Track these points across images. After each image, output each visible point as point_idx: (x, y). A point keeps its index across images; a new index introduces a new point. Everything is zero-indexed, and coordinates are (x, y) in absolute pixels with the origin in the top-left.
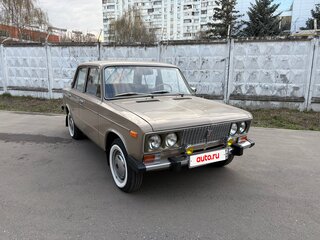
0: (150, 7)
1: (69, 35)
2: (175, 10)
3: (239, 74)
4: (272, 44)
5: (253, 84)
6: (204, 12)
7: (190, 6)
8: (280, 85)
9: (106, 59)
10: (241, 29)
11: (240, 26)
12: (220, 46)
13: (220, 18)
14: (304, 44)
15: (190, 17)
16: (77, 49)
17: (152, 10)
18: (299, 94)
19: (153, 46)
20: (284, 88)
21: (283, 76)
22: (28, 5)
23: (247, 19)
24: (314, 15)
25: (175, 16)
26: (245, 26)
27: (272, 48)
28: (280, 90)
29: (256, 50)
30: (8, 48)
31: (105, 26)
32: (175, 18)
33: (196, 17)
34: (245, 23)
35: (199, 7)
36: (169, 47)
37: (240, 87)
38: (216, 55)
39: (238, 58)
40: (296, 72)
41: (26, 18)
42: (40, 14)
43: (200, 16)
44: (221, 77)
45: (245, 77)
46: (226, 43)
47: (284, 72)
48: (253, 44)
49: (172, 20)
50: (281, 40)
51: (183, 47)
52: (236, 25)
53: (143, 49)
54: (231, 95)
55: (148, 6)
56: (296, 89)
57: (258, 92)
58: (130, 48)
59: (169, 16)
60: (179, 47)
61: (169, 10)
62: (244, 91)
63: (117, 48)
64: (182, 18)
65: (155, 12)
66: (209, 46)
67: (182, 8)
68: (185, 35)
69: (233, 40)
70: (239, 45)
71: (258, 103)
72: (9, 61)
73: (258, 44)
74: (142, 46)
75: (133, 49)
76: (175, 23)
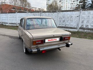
1: (37, 9)
3: (83, 21)
5: (88, 24)
9: (42, 16)
10: (89, 6)
12: (77, 12)
13: (81, 3)
15: (73, 3)
16: (35, 13)
19: (56, 12)
22: (26, 1)
23: (91, 3)
25: (68, 2)
26: (90, 5)
29: (90, 13)
30: (18, 13)
31: (47, 6)
34: (90, 4)
36: (60, 12)
37: (83, 25)
38: (75, 15)
39: (83, 16)
41: (25, 5)
42: (29, 4)
43: (76, 2)
44: (77, 22)
45: (85, 22)
46: (79, 11)
48: (89, 11)
51: (65, 12)
52: (87, 5)
53: (53, 13)
54: (80, 28)
57: (90, 27)
59: (66, 3)
60: (64, 12)
61: (66, 1)
62: (84, 27)
63: (46, 13)
64: (70, 3)
65: (62, 2)
68: (71, 8)
69: (81, 10)
70: (83, 11)
71: (89, 31)
72: (18, 17)
73: (90, 11)
74: (52, 12)
75: (50, 13)
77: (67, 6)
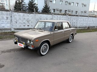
11: (26, 7)
39: (54, 18)
66: (48, 15)
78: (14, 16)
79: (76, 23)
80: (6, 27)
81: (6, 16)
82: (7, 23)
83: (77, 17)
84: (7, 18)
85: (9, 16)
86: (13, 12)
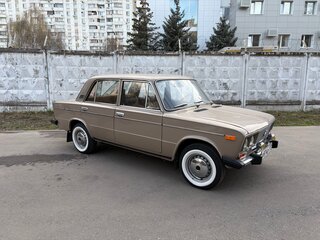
0: (50, 9)
2: (79, 14)
4: (215, 58)
6: (109, 20)
7: (95, 12)
8: (223, 91)
10: (158, 40)
11: (157, 37)
14: (238, 58)
15: (96, 23)
16: (16, 56)
17: (53, 12)
18: (237, 98)
19: (109, 55)
20: (225, 94)
21: (225, 84)
23: (162, 31)
24: (216, 32)
25: (80, 21)
27: (215, 61)
28: (223, 96)
29: (203, 62)
32: (80, 23)
33: (102, 24)
34: (161, 35)
35: (104, 14)
36: (126, 57)
38: (170, 66)
40: (234, 80)
43: (106, 23)
46: (179, 55)
47: (225, 81)
48: (201, 57)
49: (76, 25)
50: (221, 55)
51: (139, 58)
52: (154, 36)
53: (97, 58)
55: (47, 7)
56: (235, 94)
58: (82, 57)
59: (72, 20)
60: (135, 57)
61: (72, 14)
63: (68, 57)
64: (88, 23)
65: (56, 15)
67: (86, 13)
68: (92, 41)
69: (184, 53)
70: (189, 57)
73: (205, 57)
74: (96, 55)
75: (86, 58)
76: (80, 28)
77: (77, 32)
78: (55, 65)
79: (290, 84)
80: (34, 98)
81: (34, 66)
82: (38, 87)
83: (298, 58)
84: (37, 72)
85: (41, 68)
86: (54, 56)
